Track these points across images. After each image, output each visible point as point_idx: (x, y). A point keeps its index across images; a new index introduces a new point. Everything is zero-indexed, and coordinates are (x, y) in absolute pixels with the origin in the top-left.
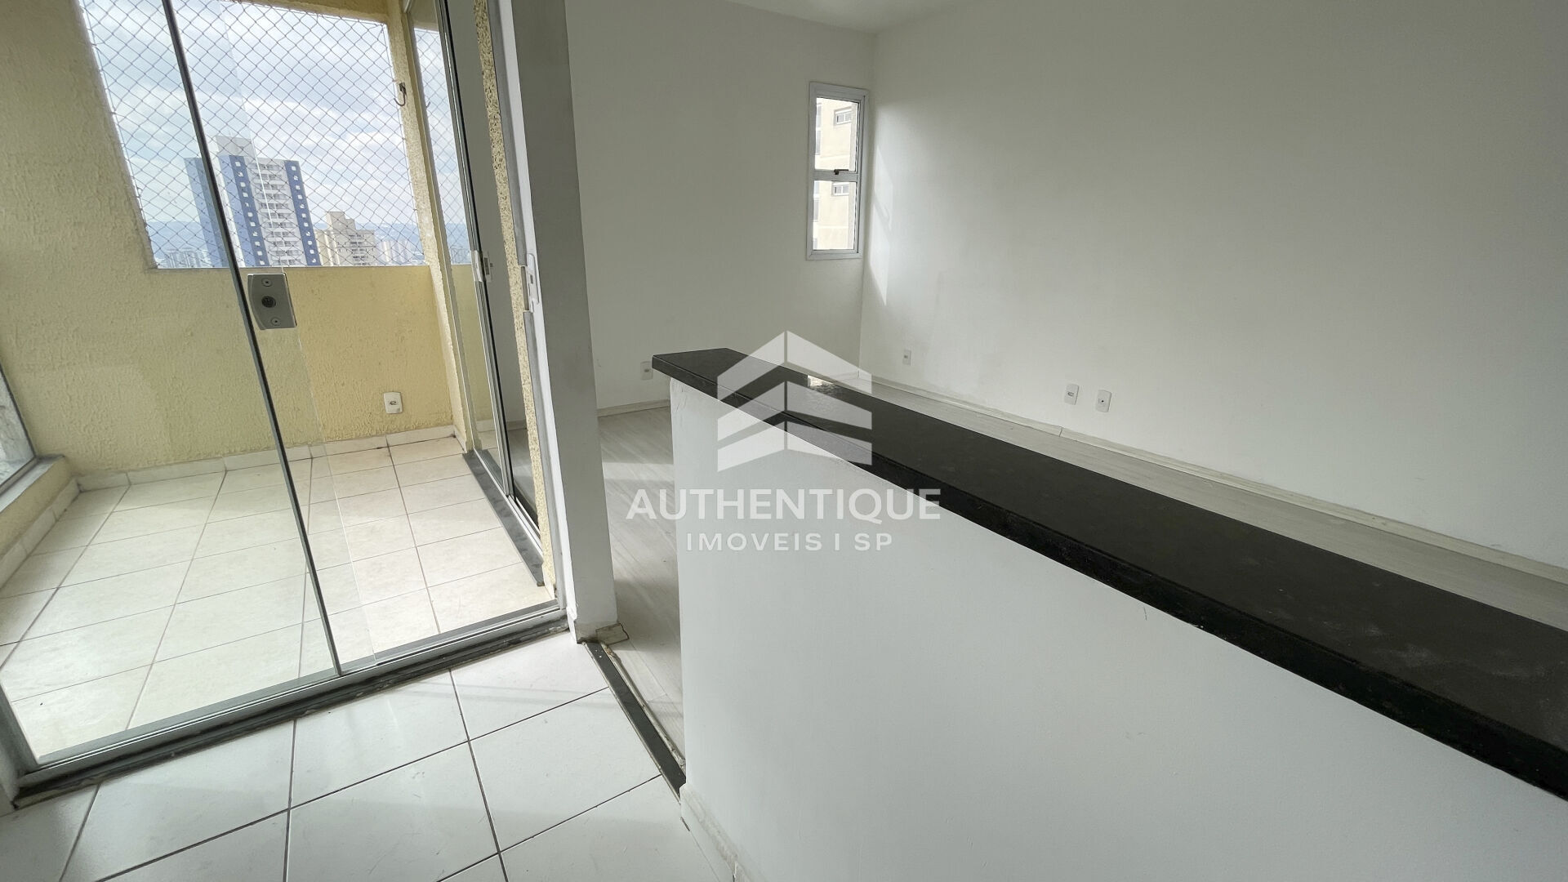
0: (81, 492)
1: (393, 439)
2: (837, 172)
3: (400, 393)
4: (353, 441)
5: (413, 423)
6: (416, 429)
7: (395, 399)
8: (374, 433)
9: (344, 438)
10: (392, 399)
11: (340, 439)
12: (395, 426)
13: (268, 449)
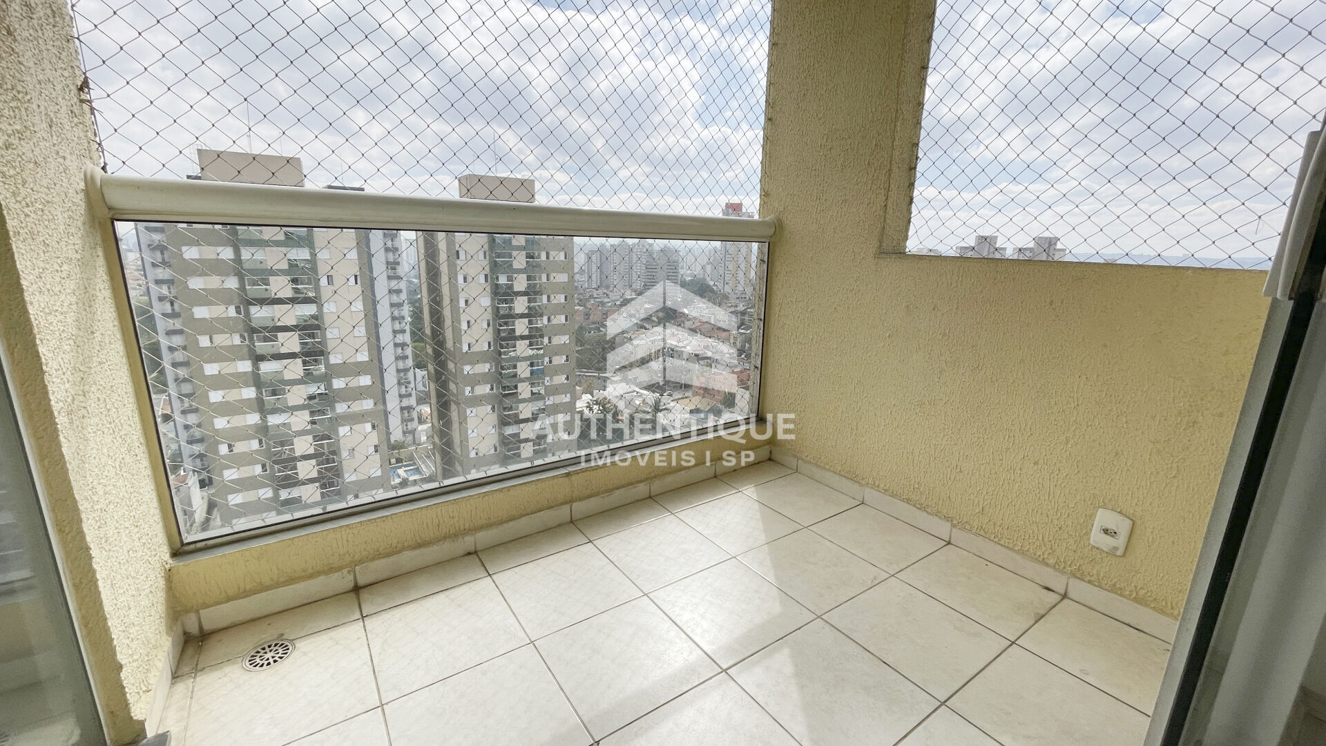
0: (770, 459)
1: (1079, 589)
3: (1133, 521)
4: (1010, 553)
5: (1136, 587)
6: (1136, 600)
7: (1118, 528)
8: (1052, 561)
9: (1002, 542)
10: (1112, 526)
11: (996, 540)
12: (1095, 572)
13: (908, 501)
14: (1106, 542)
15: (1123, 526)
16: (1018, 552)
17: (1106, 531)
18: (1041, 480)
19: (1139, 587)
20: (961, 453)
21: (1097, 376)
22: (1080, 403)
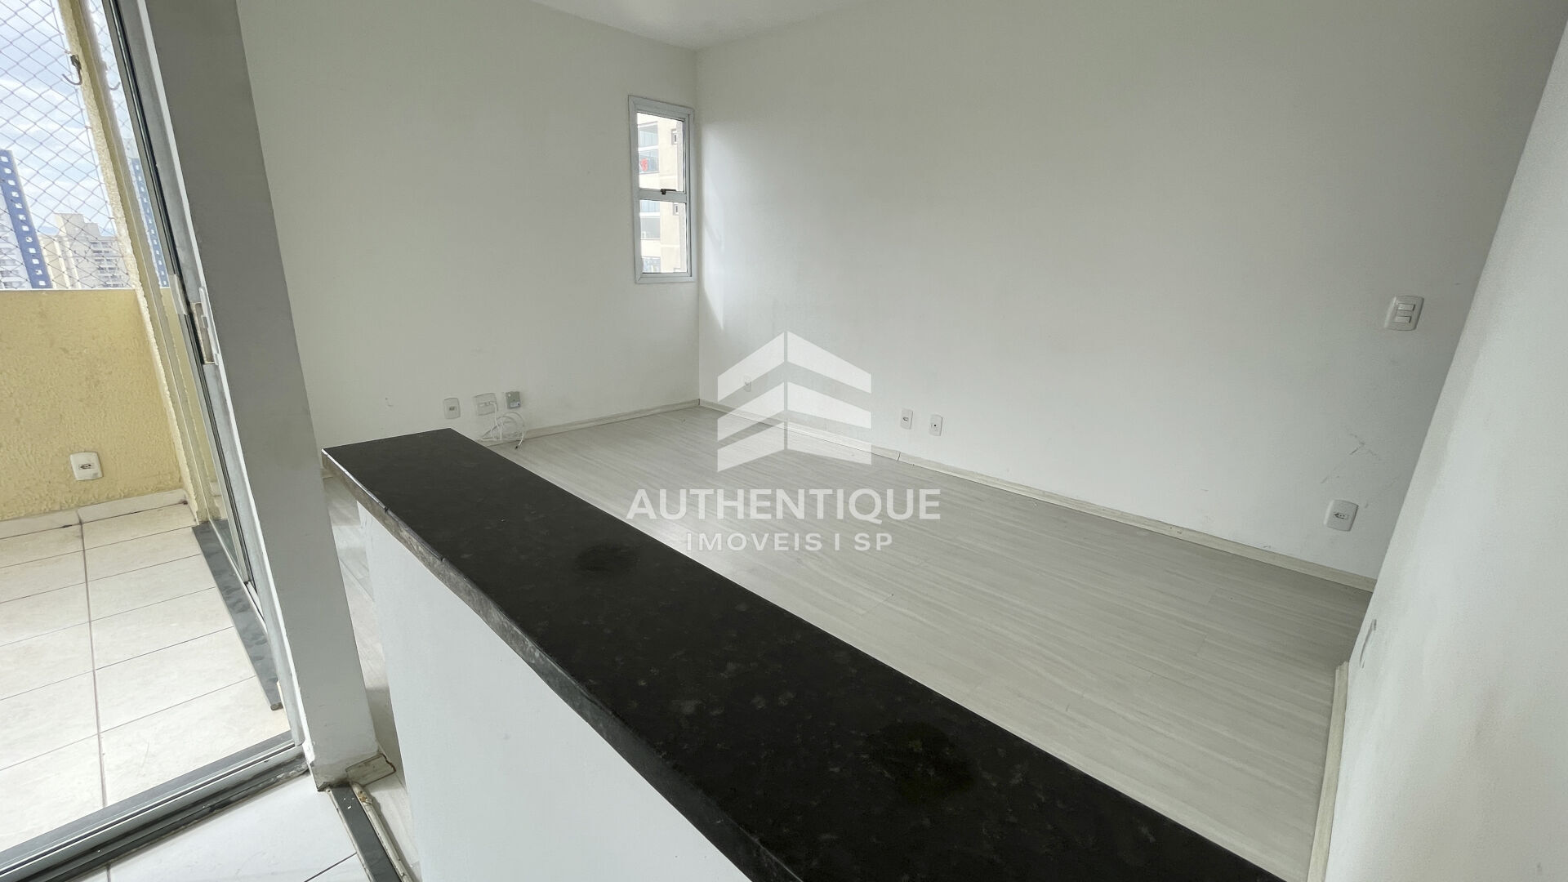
1: (87, 513)
2: (664, 192)
3: (96, 452)
4: (22, 520)
5: (121, 489)
6: (125, 497)
7: (89, 461)
8: (57, 507)
9: (7, 518)
10: (84, 462)
12: (91, 496)
14: (88, 473)
15: (93, 459)
16: (26, 516)
17: (83, 467)
18: (13, 457)
19: (123, 488)
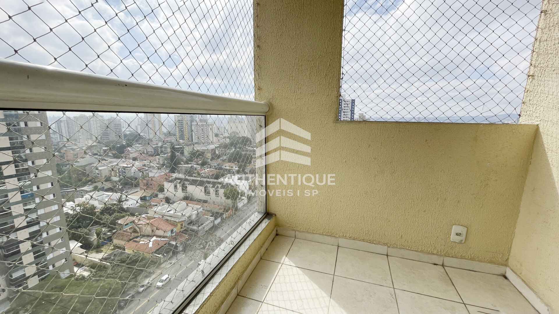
3: (467, 227)
4: (418, 253)
5: (470, 254)
6: (471, 259)
7: (462, 232)
8: (435, 252)
9: (412, 249)
11: (410, 249)
12: (453, 252)
13: (363, 240)
14: (459, 238)
15: (464, 231)
16: (420, 252)
17: (457, 234)
18: (427, 218)
19: (471, 254)
20: (389, 212)
21: (448, 170)
22: (442, 183)
